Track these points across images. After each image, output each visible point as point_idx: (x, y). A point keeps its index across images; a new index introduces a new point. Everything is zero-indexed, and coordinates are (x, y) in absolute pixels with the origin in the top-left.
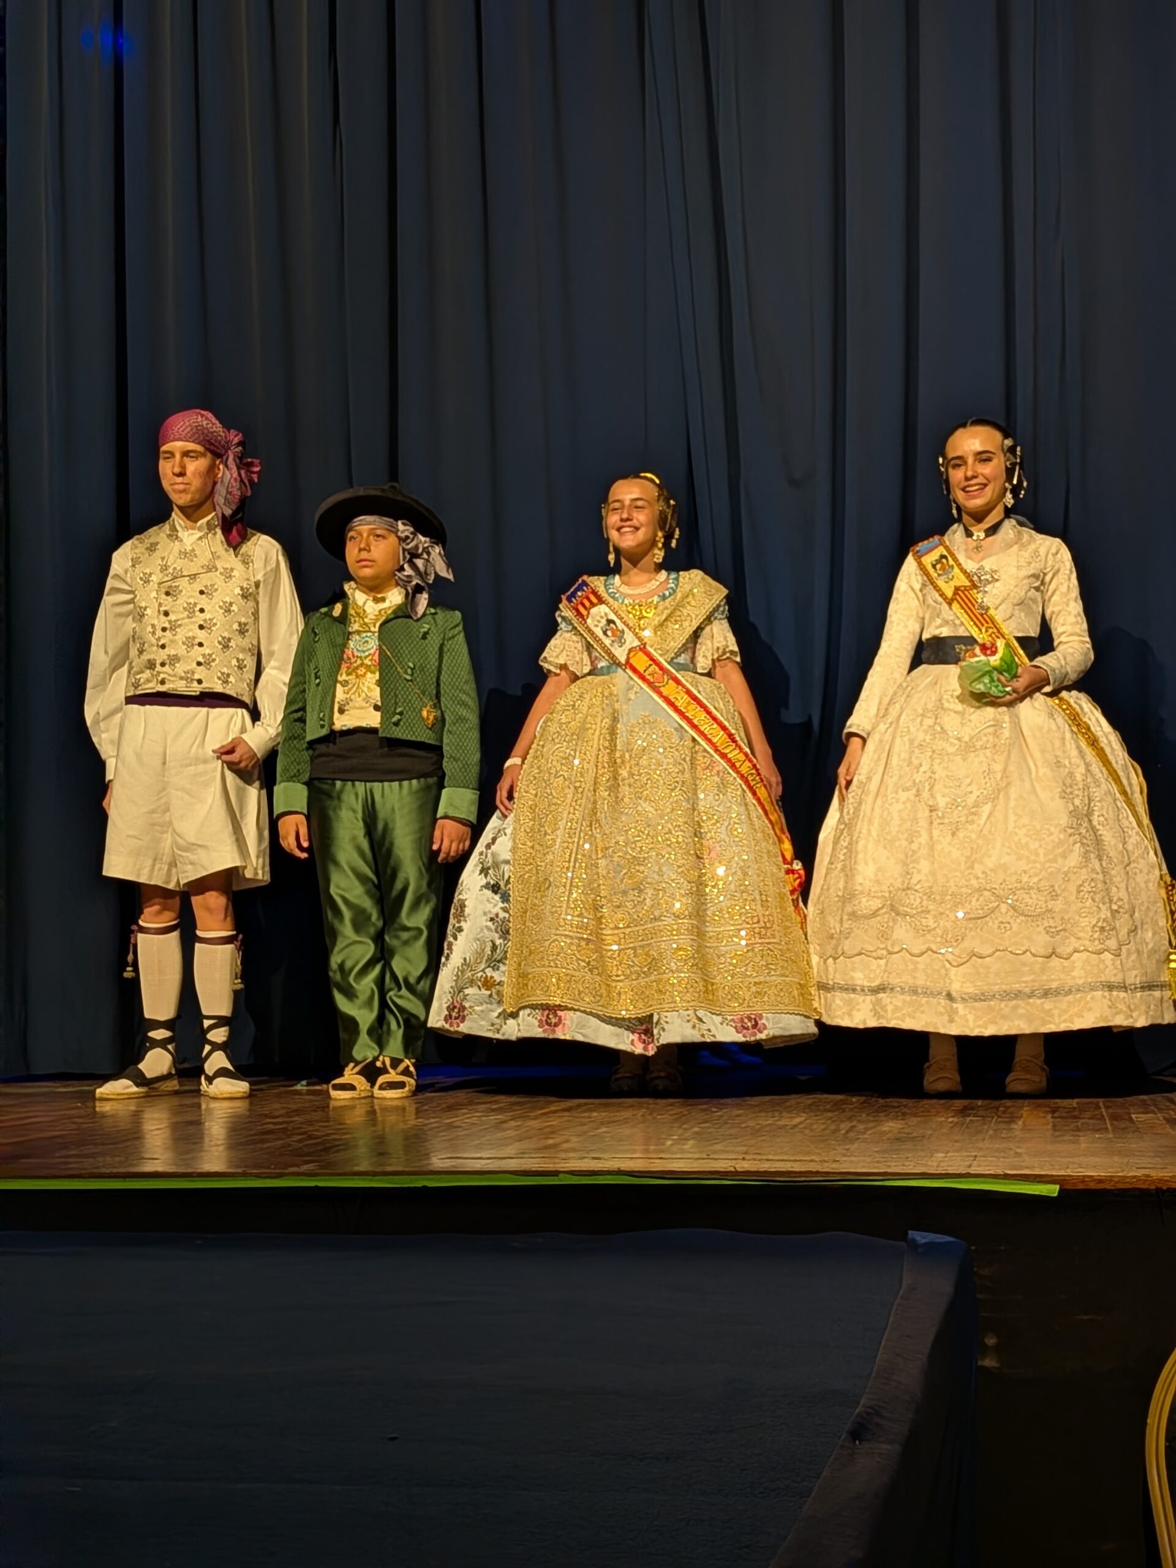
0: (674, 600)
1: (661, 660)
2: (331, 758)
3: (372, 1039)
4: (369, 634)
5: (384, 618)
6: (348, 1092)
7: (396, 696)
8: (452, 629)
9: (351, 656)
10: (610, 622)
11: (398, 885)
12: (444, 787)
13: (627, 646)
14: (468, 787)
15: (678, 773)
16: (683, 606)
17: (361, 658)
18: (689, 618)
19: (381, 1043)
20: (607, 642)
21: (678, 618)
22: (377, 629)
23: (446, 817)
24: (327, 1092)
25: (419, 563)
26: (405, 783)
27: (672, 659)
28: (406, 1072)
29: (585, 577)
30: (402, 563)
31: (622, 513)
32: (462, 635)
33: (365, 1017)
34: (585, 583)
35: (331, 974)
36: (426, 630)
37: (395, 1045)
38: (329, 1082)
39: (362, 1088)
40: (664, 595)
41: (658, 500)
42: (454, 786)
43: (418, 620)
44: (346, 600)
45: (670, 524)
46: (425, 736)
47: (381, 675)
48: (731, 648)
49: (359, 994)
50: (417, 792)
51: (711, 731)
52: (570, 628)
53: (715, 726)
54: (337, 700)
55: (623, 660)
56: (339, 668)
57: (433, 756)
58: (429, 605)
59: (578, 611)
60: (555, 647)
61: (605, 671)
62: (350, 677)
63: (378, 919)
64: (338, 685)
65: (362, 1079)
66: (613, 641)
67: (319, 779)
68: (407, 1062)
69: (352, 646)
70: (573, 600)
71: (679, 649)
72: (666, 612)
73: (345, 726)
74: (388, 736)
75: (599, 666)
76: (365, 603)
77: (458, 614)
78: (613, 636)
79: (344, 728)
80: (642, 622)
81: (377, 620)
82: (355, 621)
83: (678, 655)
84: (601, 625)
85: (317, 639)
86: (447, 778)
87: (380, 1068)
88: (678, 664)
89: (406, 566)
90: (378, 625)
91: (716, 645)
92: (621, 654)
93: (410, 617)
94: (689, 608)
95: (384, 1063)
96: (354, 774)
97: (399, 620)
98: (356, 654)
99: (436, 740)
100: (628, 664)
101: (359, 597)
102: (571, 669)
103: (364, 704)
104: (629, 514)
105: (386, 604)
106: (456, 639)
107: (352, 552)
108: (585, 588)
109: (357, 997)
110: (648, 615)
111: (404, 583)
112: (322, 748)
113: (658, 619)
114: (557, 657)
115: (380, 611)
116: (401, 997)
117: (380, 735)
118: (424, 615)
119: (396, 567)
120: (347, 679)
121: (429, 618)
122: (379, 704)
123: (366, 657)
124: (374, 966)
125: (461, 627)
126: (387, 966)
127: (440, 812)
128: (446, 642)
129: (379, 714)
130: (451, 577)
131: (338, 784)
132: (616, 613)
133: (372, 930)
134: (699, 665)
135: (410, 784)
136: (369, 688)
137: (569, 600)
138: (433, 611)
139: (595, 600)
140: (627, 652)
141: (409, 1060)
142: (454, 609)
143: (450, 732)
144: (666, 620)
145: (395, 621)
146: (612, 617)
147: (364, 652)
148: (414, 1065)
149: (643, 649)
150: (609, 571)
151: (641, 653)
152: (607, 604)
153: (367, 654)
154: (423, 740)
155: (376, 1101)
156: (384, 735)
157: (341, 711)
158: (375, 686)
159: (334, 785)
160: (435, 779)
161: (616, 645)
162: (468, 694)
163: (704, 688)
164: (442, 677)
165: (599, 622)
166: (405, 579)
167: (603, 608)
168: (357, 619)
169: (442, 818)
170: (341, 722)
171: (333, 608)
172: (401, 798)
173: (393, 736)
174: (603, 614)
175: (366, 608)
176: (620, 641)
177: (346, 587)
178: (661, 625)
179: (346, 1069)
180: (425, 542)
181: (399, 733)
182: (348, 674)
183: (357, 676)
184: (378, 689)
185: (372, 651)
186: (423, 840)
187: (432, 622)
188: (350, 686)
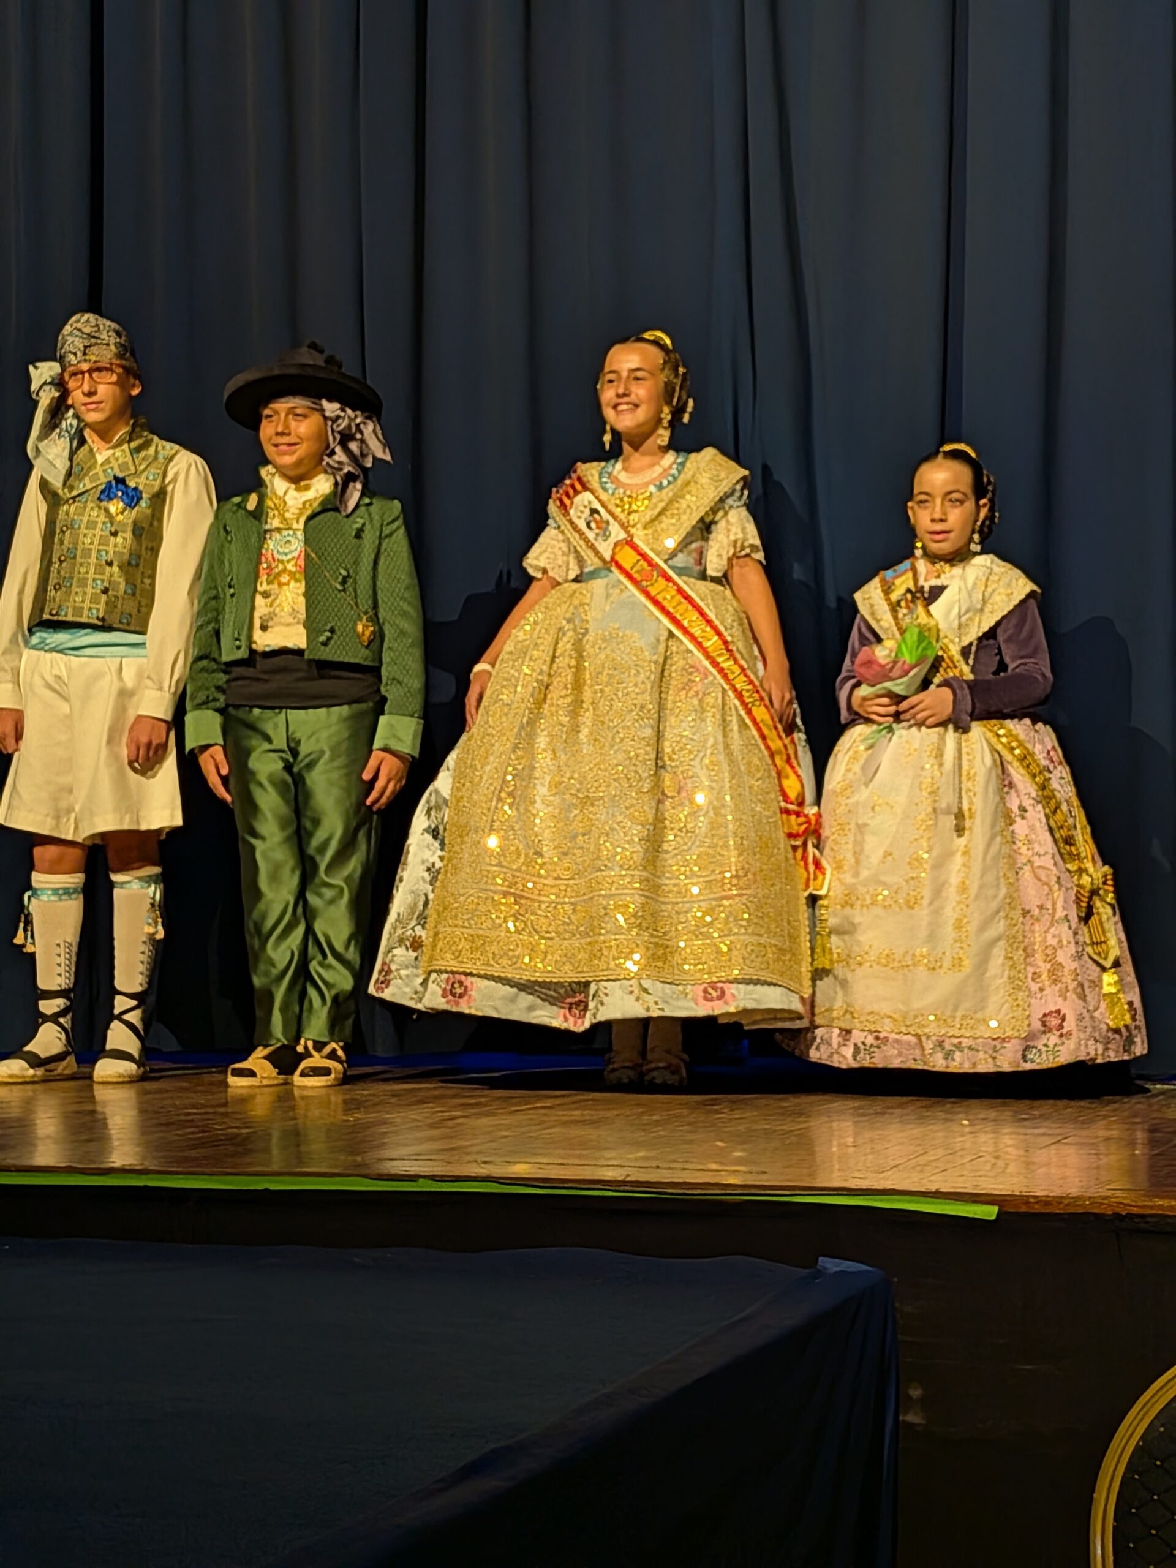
0: (673, 489)
1: (651, 555)
2: (248, 682)
4: (292, 532)
5: (309, 511)
7: (326, 610)
8: (388, 524)
9: (270, 560)
10: (594, 512)
12: (383, 713)
13: (613, 540)
14: (412, 716)
16: (683, 497)
17: (283, 561)
18: (689, 510)
20: (592, 537)
21: (675, 512)
22: (301, 525)
23: (382, 749)
25: (354, 446)
26: (334, 709)
27: (670, 557)
28: (332, 1056)
29: (576, 465)
30: (331, 445)
31: (618, 386)
32: (403, 530)
36: (358, 526)
37: (319, 1029)
40: (662, 484)
41: (662, 369)
42: (394, 713)
43: (348, 513)
44: (263, 489)
45: (680, 397)
47: (306, 584)
48: (751, 541)
49: (277, 964)
50: (348, 720)
51: (703, 635)
54: (256, 614)
55: (609, 559)
56: (257, 576)
57: (370, 679)
58: (363, 494)
59: (561, 501)
60: (539, 546)
62: (272, 587)
64: (258, 597)
66: (597, 535)
68: (333, 1044)
69: (271, 546)
72: (663, 504)
73: (268, 645)
74: (317, 658)
75: (586, 570)
76: (285, 493)
77: (397, 504)
78: (597, 528)
79: (267, 649)
81: (300, 514)
82: (274, 516)
83: (677, 552)
84: (584, 516)
85: (230, 539)
86: (388, 704)
89: (338, 449)
90: (302, 520)
91: (732, 540)
92: (607, 551)
93: (340, 510)
94: (689, 498)
95: (305, 1046)
96: (274, 700)
97: (330, 514)
98: (275, 556)
99: (373, 660)
100: (614, 561)
101: (278, 485)
103: (289, 620)
104: (626, 388)
105: (310, 494)
106: (394, 536)
107: (267, 430)
108: (573, 476)
109: (274, 966)
110: (640, 509)
111: (333, 470)
112: (242, 671)
113: (650, 513)
115: (304, 503)
116: (326, 968)
117: (305, 657)
118: (357, 507)
119: (323, 451)
120: (268, 588)
121: (363, 509)
122: (305, 618)
123: (289, 561)
124: (296, 929)
125: (400, 521)
126: (309, 931)
127: (377, 744)
128: (383, 541)
129: (305, 632)
131: (256, 711)
132: (601, 502)
134: (709, 567)
135: (341, 711)
136: (292, 599)
137: (557, 492)
138: (367, 500)
139: (579, 487)
140: (612, 547)
142: (393, 498)
143: (390, 649)
144: (664, 512)
145: (322, 516)
146: (597, 505)
149: (631, 543)
151: (627, 548)
152: (592, 493)
153: (289, 556)
154: (358, 661)
156: (310, 657)
157: (263, 628)
158: (301, 598)
159: (251, 712)
160: (371, 704)
161: (600, 538)
162: (410, 602)
164: (378, 584)
165: (582, 513)
166: (336, 465)
167: (587, 497)
168: (277, 514)
169: (377, 749)
170: (264, 641)
171: (247, 500)
173: (321, 658)
174: (587, 504)
175: (287, 498)
176: (605, 534)
177: (264, 472)
180: (357, 418)
181: (331, 654)
183: (280, 585)
184: (304, 601)
185: (295, 554)
187: (367, 516)
188: (272, 597)
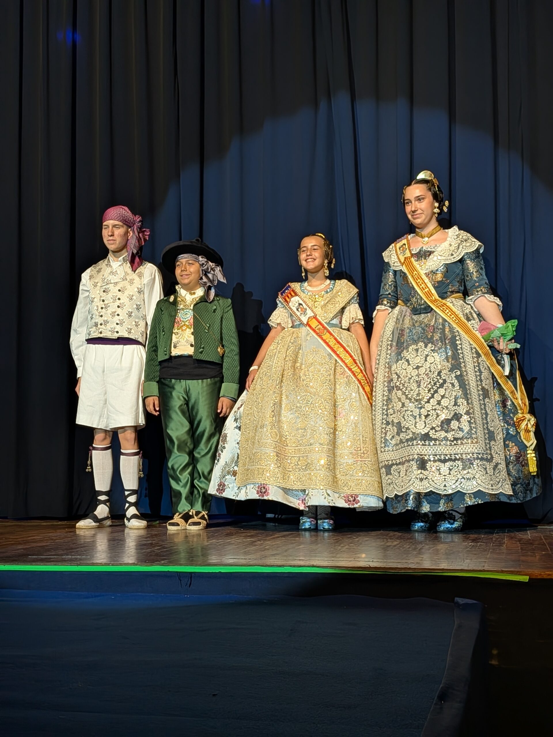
0: (332, 293)
1: (323, 323)
2: (169, 369)
3: (187, 502)
4: (188, 310)
5: (195, 302)
6: (176, 527)
7: (201, 340)
8: (226, 308)
9: (179, 320)
10: (300, 304)
11: (200, 429)
12: (223, 382)
13: (308, 316)
14: (234, 383)
15: (327, 375)
16: (336, 297)
17: (184, 321)
18: (338, 303)
19: (192, 505)
20: (298, 314)
21: (333, 302)
22: (192, 308)
23: (223, 396)
24: (166, 526)
25: (210, 276)
26: (205, 380)
27: (330, 321)
28: (203, 518)
29: (290, 284)
30: (201, 276)
31: (307, 252)
32: (232, 310)
33: (184, 492)
34: (289, 287)
35: (168, 470)
36: (214, 308)
37: (198, 506)
38: (167, 522)
39: (183, 525)
40: (327, 291)
41: (324, 246)
42: (228, 382)
43: (211, 303)
44: (176, 294)
45: (330, 257)
46: (215, 359)
47: (194, 329)
48: (359, 318)
49: (182, 481)
50: (210, 384)
51: (345, 357)
52: (282, 306)
53: (347, 355)
54: (173, 341)
55: (305, 323)
56: (173, 327)
57: (218, 368)
58: (216, 295)
59: (285, 299)
60: (275, 315)
61: (297, 327)
62: (179, 331)
63: (190, 444)
64: (174, 335)
65: (183, 521)
66: (301, 314)
67: (164, 378)
68: (204, 513)
69: (180, 316)
70: (283, 294)
71: (333, 317)
72: (328, 299)
73: (177, 354)
74: (197, 358)
75: (295, 324)
76: (185, 296)
77: (230, 300)
78: (301, 311)
79: (176, 355)
80: (316, 303)
81: (192, 303)
82: (181, 304)
83: (332, 319)
84: (295, 306)
85: (163, 313)
86: (225, 378)
87: (191, 515)
88: (333, 324)
89: (203, 277)
90: (192, 306)
91: (352, 316)
92: (305, 320)
93: (207, 302)
94: (339, 298)
95: (193, 513)
96: (180, 377)
97: (203, 303)
98: (182, 319)
99: (220, 361)
100: (308, 324)
101: (182, 292)
102: (282, 325)
103: (186, 343)
104: (311, 253)
105: (196, 296)
106: (229, 312)
107: (178, 271)
108: (289, 289)
109: (181, 481)
110: (319, 300)
111: (203, 285)
112: (166, 364)
113: (323, 302)
114: (276, 320)
115: (193, 299)
116: (201, 482)
117: (193, 358)
118: (213, 301)
119: (200, 278)
120: (177, 331)
121: (216, 302)
122: (193, 343)
123: (186, 321)
124: (188, 468)
125: (230, 307)
126: (195, 467)
127: (221, 394)
128: (224, 314)
129: (193, 348)
130: (225, 282)
131: (173, 381)
132: (303, 300)
133: (187, 450)
134: (343, 325)
135: (207, 381)
136: (188, 336)
137: (282, 295)
138: (217, 298)
139: (293, 294)
140: (307, 319)
141: (204, 511)
142: (228, 298)
143: (226, 356)
144: (327, 302)
145: (200, 304)
146: (301, 302)
147: (185, 319)
148: (207, 514)
149: (315, 317)
150: (301, 280)
151: (314, 320)
152: (299, 296)
153: (187, 319)
154: (213, 360)
155: (187, 531)
156: (195, 358)
157: (175, 347)
158: (191, 335)
159: (171, 381)
160: (219, 378)
161: (302, 315)
162: (234, 338)
163: (344, 336)
164: (223, 331)
165: (295, 304)
166: (204, 283)
167: (297, 298)
168: (182, 303)
169: (222, 397)
170: (175, 352)
171: (170, 298)
172: (202, 388)
173: (200, 358)
174: (297, 301)
176: (305, 314)
177: (177, 287)
178: (325, 305)
179: (175, 516)
180: (213, 265)
181: (203, 357)
182: (178, 329)
183: (182, 330)
184: (193, 337)
185: (189, 319)
186: (213, 408)
187: (218, 304)
188: (179, 335)
